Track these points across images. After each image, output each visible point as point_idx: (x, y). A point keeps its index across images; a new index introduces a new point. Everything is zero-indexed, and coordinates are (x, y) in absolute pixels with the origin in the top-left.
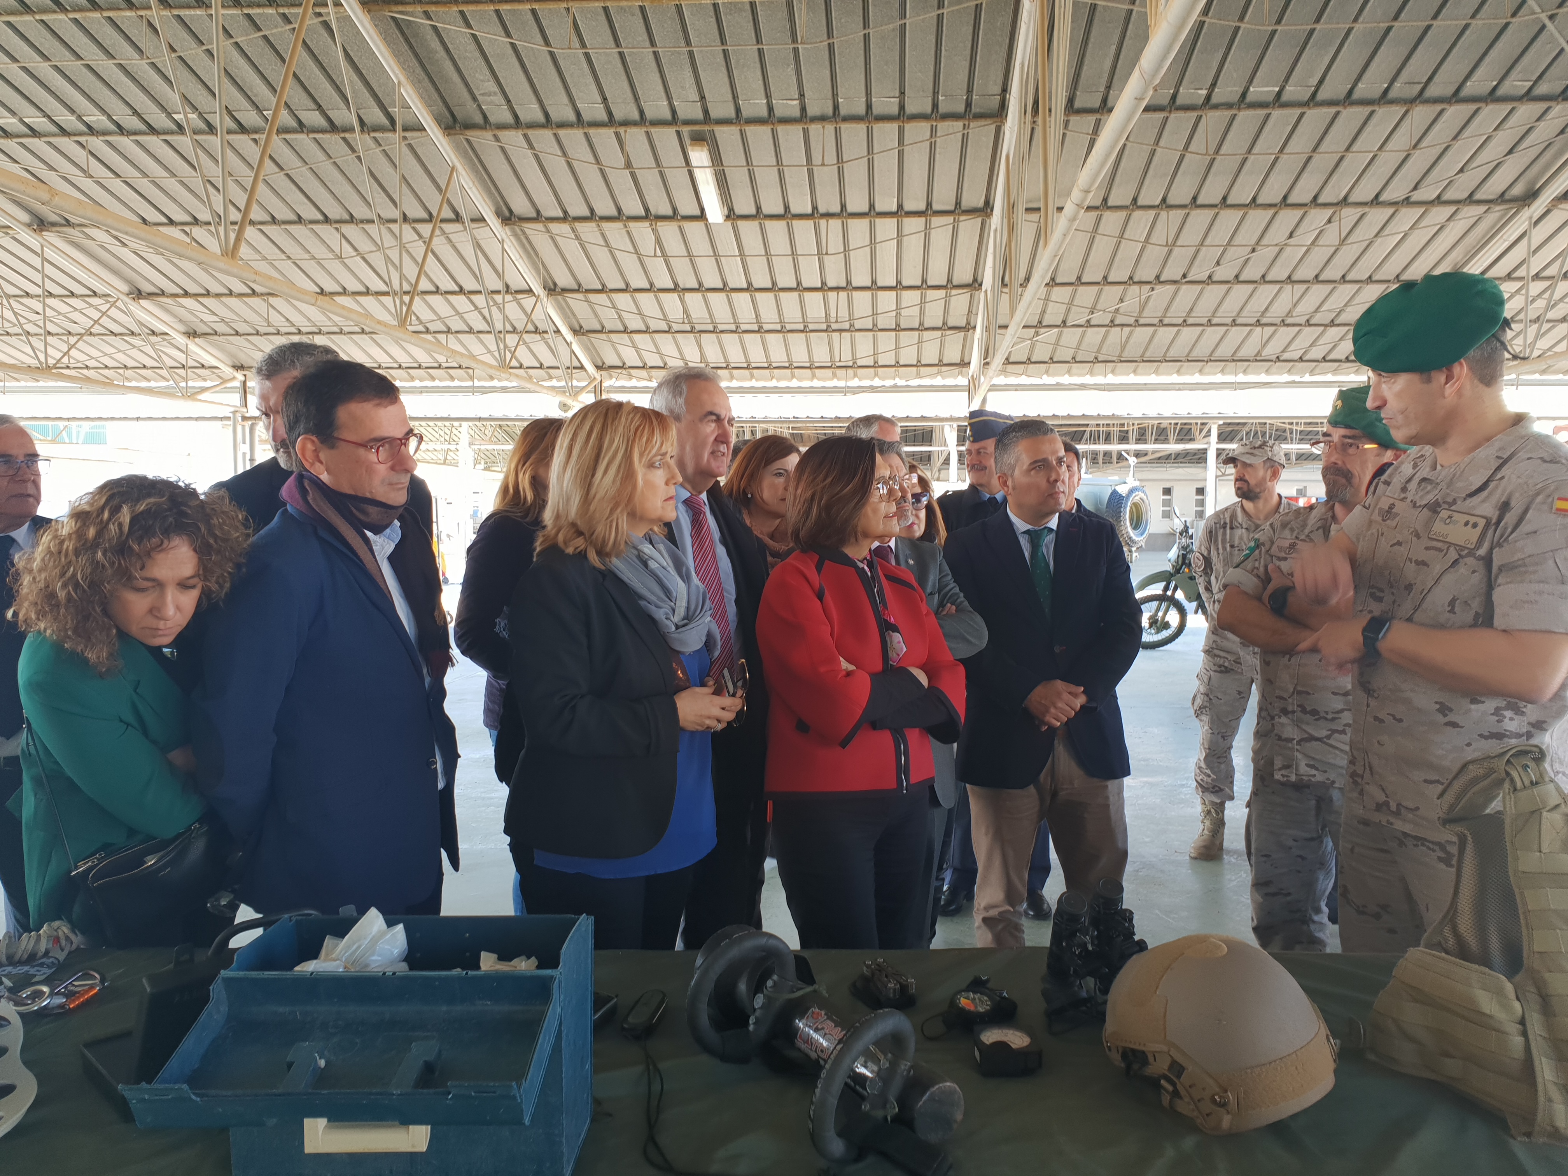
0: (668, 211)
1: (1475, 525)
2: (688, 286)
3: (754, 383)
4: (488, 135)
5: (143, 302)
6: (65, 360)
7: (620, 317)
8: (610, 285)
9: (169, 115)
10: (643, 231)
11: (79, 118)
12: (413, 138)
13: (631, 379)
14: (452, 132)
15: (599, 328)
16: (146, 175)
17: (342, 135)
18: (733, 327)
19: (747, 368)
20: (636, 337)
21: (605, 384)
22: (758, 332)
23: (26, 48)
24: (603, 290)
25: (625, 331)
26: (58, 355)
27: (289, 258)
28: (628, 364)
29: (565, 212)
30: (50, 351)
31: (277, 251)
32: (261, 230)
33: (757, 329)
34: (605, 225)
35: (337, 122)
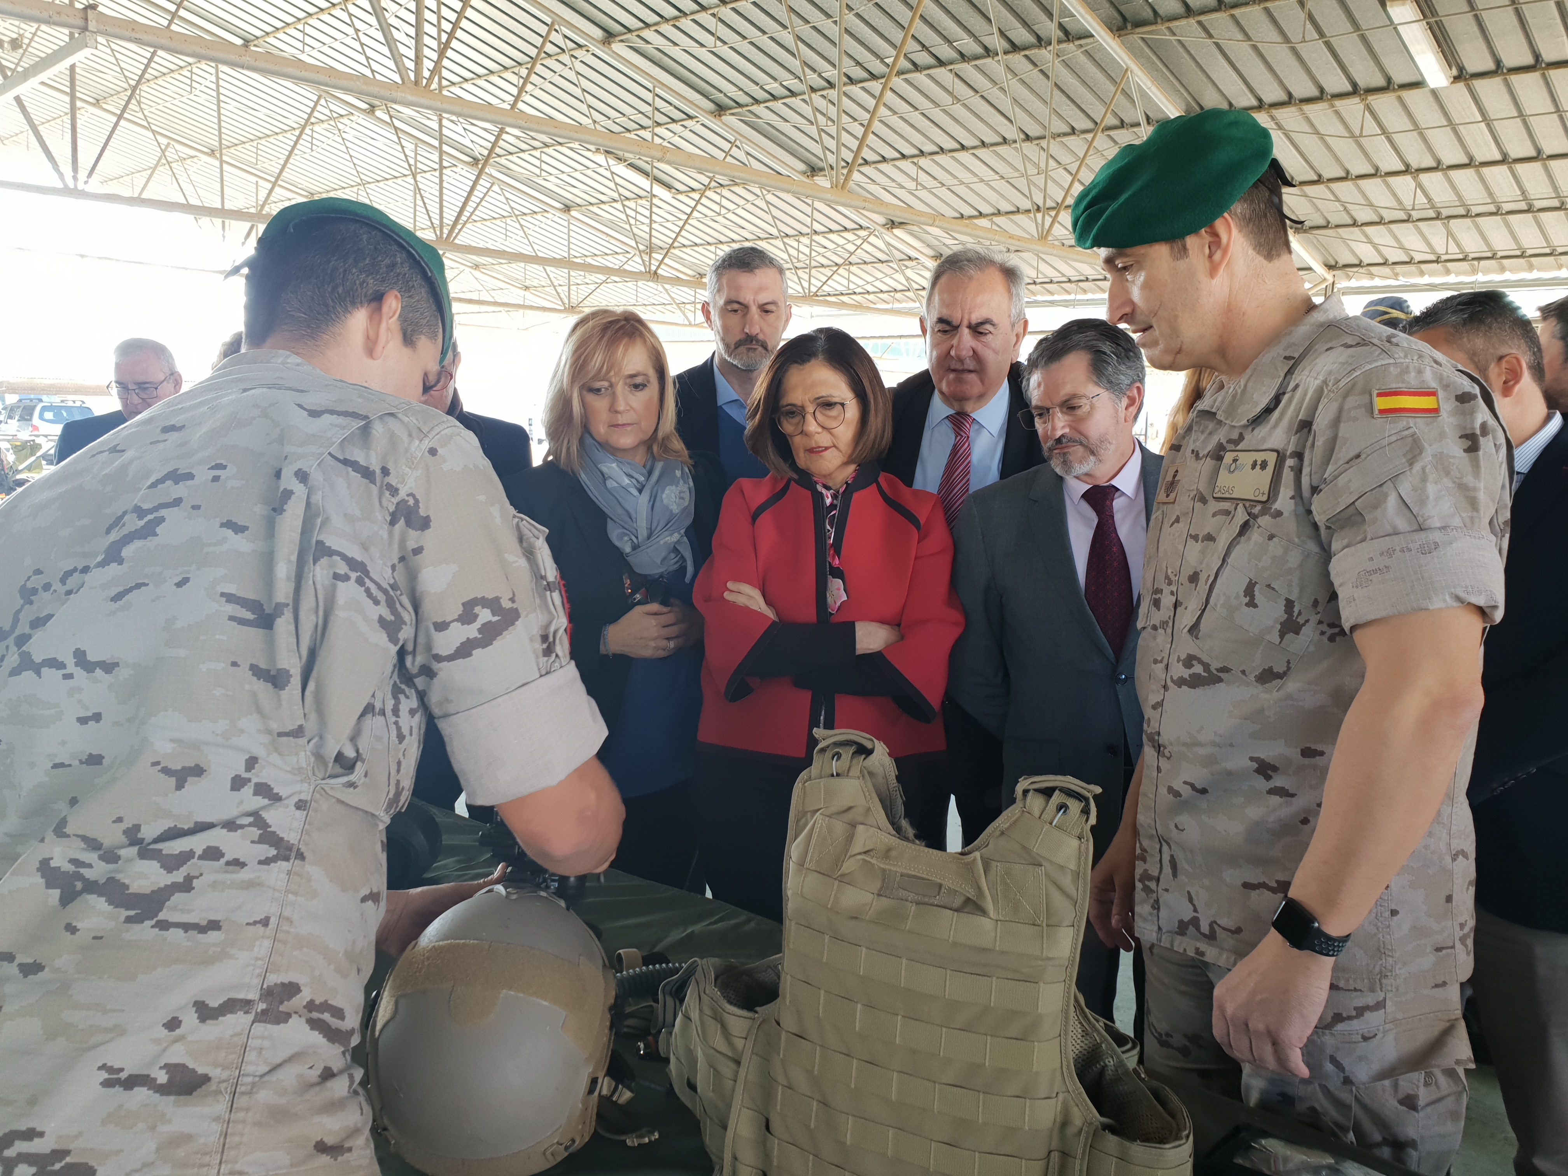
0: (1379, 81)
1: (1264, 465)
2: (1424, 165)
3: (1535, 275)
4: (1162, 27)
5: (896, 231)
6: (825, 288)
7: (1345, 209)
8: (1327, 175)
9: (882, 61)
10: (1352, 107)
11: (820, 75)
12: (1087, 44)
13: (1373, 279)
14: (1123, 32)
15: (1323, 223)
16: (895, 113)
17: (1023, 53)
18: (1492, 208)
19: (1522, 256)
20: (1369, 230)
21: (1337, 286)
22: (1528, 211)
23: (771, 22)
24: (1319, 181)
25: (1355, 224)
26: (819, 284)
27: (1003, 178)
28: (1366, 261)
29: (1260, 100)
30: (813, 280)
31: (992, 173)
32: (973, 154)
33: (1526, 208)
34: (1308, 108)
35: (1017, 42)
